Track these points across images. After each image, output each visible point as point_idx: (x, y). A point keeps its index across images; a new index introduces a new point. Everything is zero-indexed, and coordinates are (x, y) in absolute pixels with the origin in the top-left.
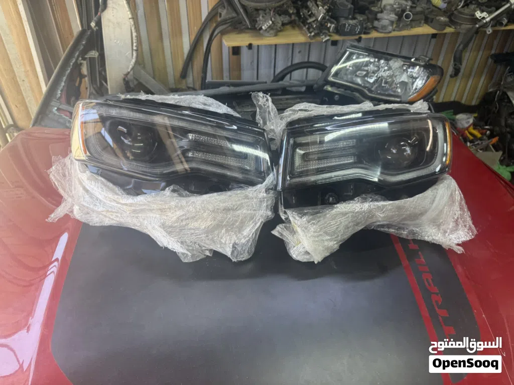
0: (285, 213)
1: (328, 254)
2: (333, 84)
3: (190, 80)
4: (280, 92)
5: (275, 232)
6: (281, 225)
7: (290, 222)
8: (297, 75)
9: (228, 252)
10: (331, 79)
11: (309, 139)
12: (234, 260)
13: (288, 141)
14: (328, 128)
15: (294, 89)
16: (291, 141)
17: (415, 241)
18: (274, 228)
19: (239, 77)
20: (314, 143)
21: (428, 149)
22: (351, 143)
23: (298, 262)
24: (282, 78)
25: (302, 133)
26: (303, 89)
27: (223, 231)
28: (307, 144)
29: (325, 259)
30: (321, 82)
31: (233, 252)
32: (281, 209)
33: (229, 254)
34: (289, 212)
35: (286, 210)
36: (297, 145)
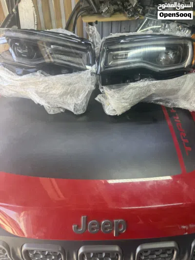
0: (102, 88)
5: (97, 99)
6: (100, 95)
7: (105, 93)
9: (71, 109)
12: (75, 113)
17: (174, 108)
18: (96, 96)
23: (110, 116)
25: (113, 44)
27: (69, 96)
28: (115, 50)
31: (74, 109)
32: (100, 86)
33: (72, 110)
34: (104, 87)
35: (103, 87)
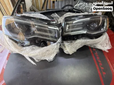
1: (73, 53)
2: (75, 9)
3: (44, 9)
4: (63, 11)
8: (66, 8)
10: (75, 8)
11: (70, 22)
13: (65, 23)
14: (76, 19)
15: (66, 10)
16: (66, 23)
17: (95, 48)
19: (54, 8)
20: (71, 23)
21: (100, 25)
22: (82, 23)
24: (63, 8)
25: (68, 21)
26: (68, 10)
28: (69, 24)
29: (73, 54)
30: (72, 9)
34: (64, 42)
36: (67, 24)
